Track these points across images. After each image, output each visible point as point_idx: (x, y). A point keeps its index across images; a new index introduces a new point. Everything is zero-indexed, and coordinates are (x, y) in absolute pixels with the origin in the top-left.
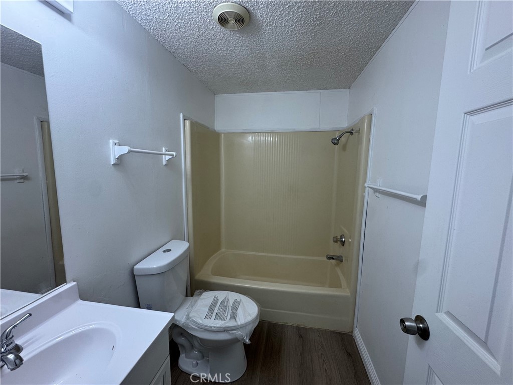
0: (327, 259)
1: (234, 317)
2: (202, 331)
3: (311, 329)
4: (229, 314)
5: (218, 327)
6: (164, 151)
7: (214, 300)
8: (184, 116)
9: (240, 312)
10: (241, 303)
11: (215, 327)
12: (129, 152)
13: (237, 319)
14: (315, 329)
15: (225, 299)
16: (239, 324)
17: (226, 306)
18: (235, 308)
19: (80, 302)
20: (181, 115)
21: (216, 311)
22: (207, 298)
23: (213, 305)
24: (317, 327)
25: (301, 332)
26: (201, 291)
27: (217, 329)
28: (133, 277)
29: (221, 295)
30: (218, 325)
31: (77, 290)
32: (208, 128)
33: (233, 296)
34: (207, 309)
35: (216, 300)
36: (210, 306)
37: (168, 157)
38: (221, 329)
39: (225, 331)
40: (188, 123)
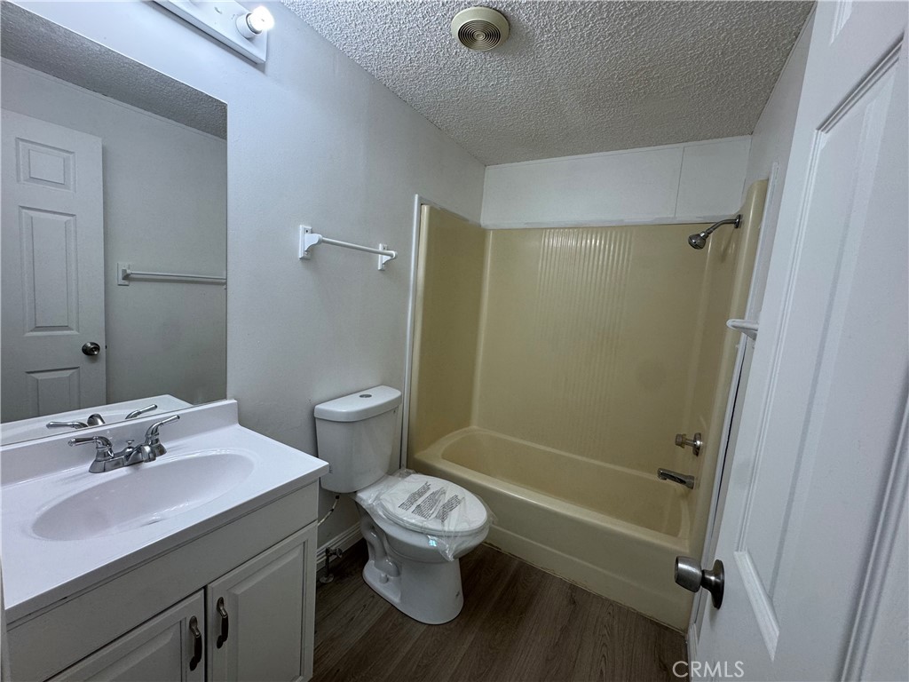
0: (659, 476)
1: (443, 517)
2: (391, 524)
3: (599, 597)
4: (434, 512)
5: (412, 524)
6: (380, 248)
7: (424, 487)
8: (420, 198)
9: (454, 514)
10: (462, 504)
11: (408, 522)
12: (321, 242)
13: (446, 522)
14: (607, 600)
15: (438, 492)
16: (446, 529)
17: (437, 500)
18: (450, 506)
19: (238, 426)
20: (416, 197)
21: (419, 502)
22: (416, 481)
23: (420, 494)
24: (612, 598)
25: (576, 597)
26: (411, 471)
27: (412, 527)
28: (314, 420)
29: (436, 483)
30: (413, 521)
31: (237, 409)
32: (466, 220)
33: (453, 490)
34: (407, 496)
35: (426, 488)
36: (414, 494)
37: (386, 258)
38: (416, 529)
39: (422, 533)
40: (425, 209)
